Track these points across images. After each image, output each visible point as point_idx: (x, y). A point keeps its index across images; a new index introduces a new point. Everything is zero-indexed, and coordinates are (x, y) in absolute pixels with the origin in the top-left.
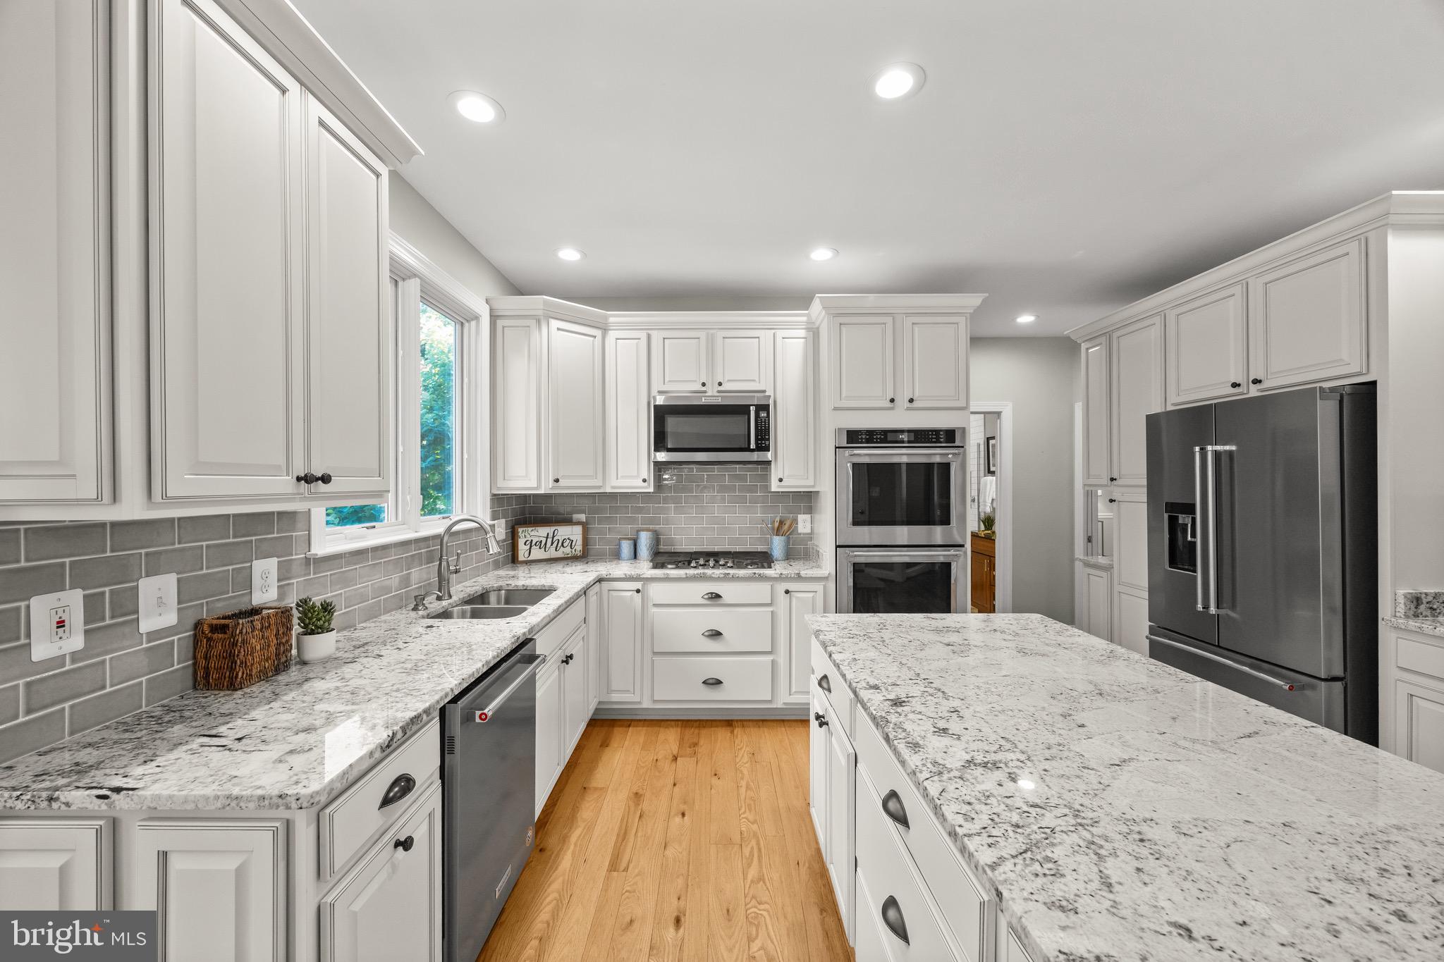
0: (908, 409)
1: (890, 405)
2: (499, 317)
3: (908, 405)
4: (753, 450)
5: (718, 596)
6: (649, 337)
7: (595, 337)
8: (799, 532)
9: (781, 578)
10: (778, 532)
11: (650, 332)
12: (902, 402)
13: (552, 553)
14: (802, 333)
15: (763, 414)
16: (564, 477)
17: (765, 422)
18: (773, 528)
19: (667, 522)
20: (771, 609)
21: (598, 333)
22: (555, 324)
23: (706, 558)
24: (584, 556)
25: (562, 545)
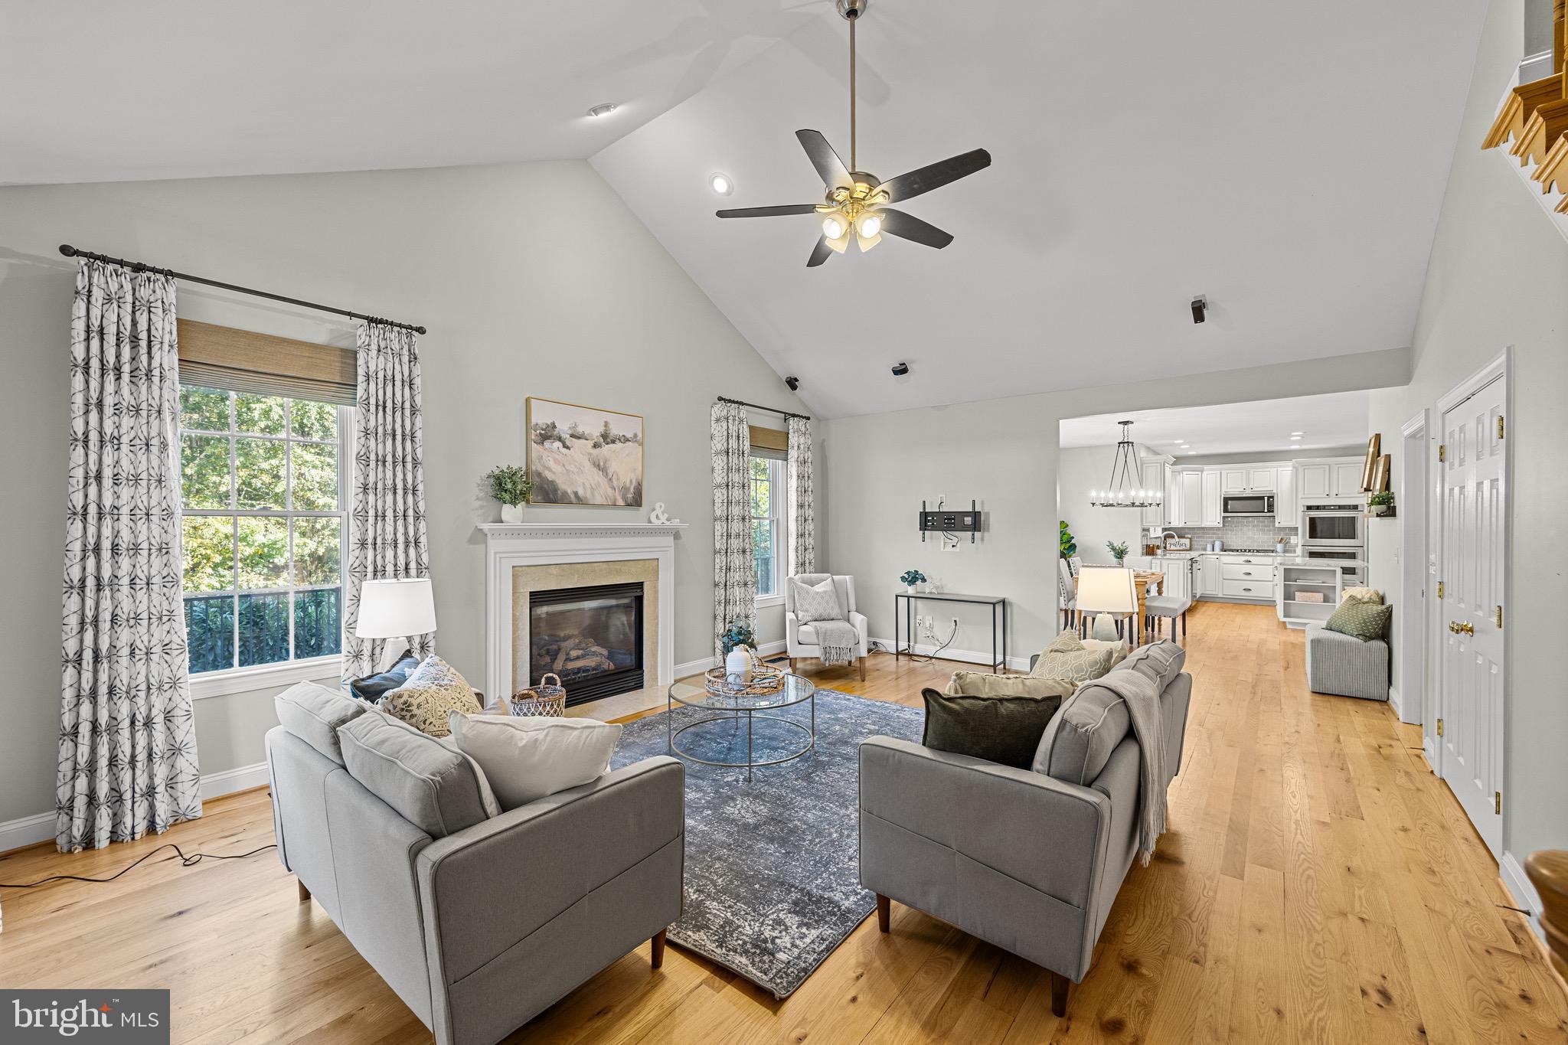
0: (1335, 497)
1: (1327, 496)
5: (1250, 561)
6: (1221, 472)
7: (1198, 474)
8: (1289, 543)
10: (1280, 542)
12: (1333, 495)
13: (1178, 548)
14: (1291, 468)
15: (1271, 499)
16: (1189, 521)
17: (1272, 502)
18: (1278, 541)
20: (1272, 567)
21: (1200, 473)
22: (1185, 473)
23: (1245, 551)
24: (1190, 550)
25: (1182, 545)
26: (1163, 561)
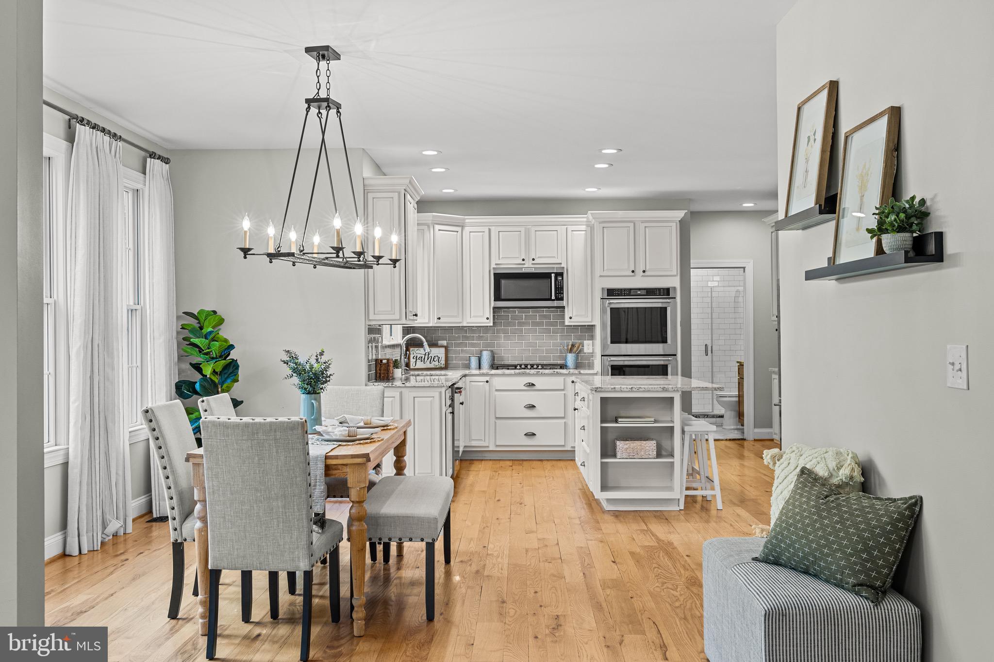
0: (642, 276)
1: (633, 274)
3: (642, 274)
4: (554, 300)
5: (533, 385)
6: (490, 230)
7: (458, 232)
8: (585, 352)
9: (570, 375)
10: (571, 351)
11: (490, 227)
12: (639, 272)
13: (428, 365)
14: (583, 227)
15: (559, 278)
16: (444, 316)
17: (561, 283)
18: (568, 349)
19: (499, 345)
20: (563, 392)
21: (459, 229)
22: (437, 227)
23: (526, 366)
24: (446, 368)
25: (434, 360)
26: (403, 390)
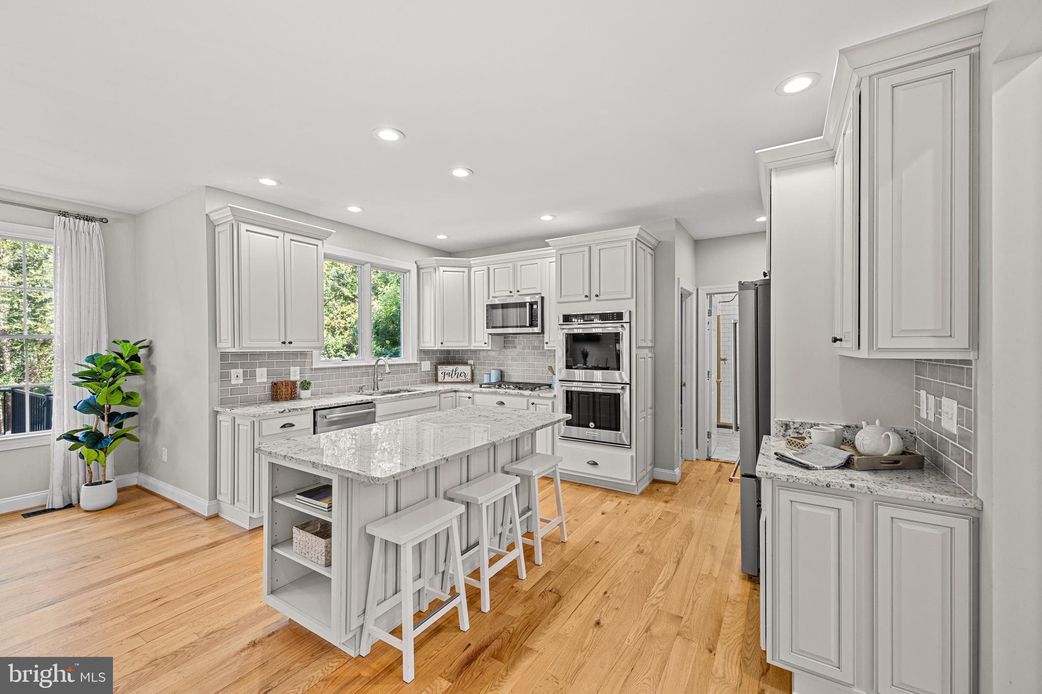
0: (596, 302)
1: (587, 299)
2: (422, 268)
4: (528, 327)
5: (503, 403)
6: (488, 269)
9: (530, 396)
11: (489, 266)
12: (593, 297)
13: (455, 379)
14: (555, 259)
19: (504, 365)
21: (466, 270)
22: (442, 269)
24: (472, 381)
25: (460, 375)
